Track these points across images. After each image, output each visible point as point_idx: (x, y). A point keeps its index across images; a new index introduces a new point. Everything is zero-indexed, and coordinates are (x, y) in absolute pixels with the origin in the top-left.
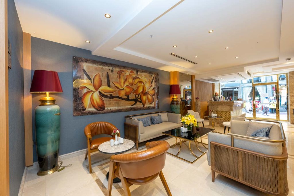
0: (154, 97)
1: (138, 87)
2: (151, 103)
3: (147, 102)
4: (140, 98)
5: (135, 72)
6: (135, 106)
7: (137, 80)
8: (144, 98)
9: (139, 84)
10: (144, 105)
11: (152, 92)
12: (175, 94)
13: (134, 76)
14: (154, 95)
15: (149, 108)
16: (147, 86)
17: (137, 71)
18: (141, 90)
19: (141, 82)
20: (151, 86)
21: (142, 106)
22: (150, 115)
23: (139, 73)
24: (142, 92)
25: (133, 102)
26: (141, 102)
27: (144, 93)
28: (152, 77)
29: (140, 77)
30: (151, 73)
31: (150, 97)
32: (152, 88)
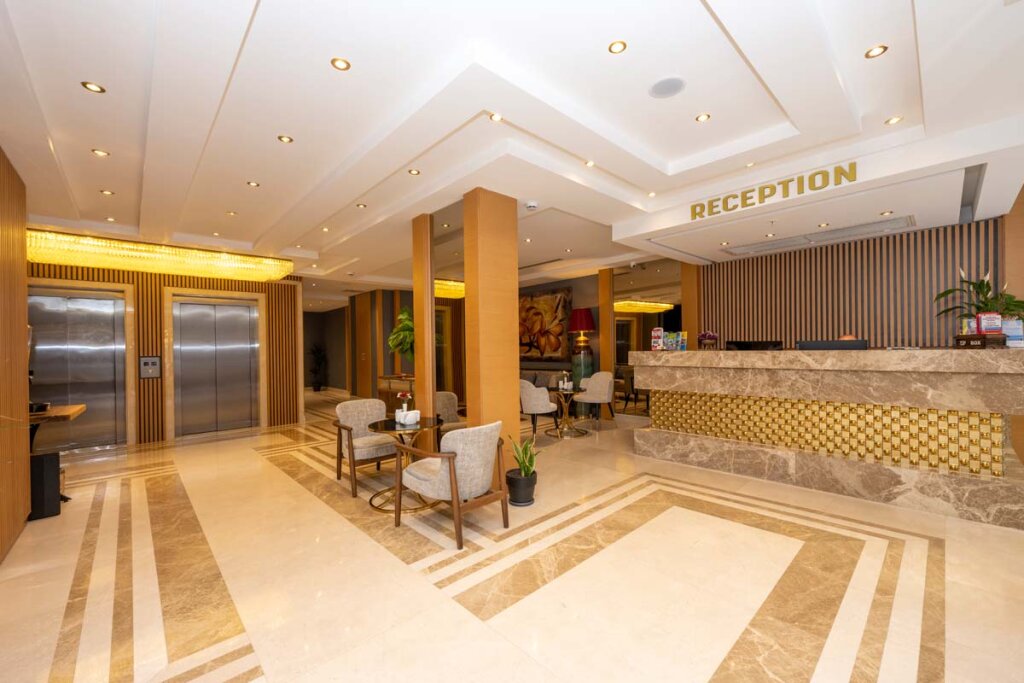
0: (560, 338)
1: (534, 323)
2: (556, 350)
3: (548, 349)
4: (537, 341)
5: (529, 299)
6: (529, 354)
7: (533, 311)
8: (543, 341)
9: (536, 318)
10: (542, 353)
11: (558, 330)
12: (582, 329)
13: (528, 306)
14: (560, 334)
15: (550, 360)
16: (547, 318)
17: (532, 297)
18: (537, 328)
19: (538, 314)
20: (556, 317)
21: (539, 355)
22: (533, 372)
23: (535, 299)
24: (540, 331)
25: (527, 348)
26: (538, 348)
27: (545, 333)
28: (557, 300)
29: (535, 305)
30: (554, 292)
31: (552, 338)
32: (557, 321)
